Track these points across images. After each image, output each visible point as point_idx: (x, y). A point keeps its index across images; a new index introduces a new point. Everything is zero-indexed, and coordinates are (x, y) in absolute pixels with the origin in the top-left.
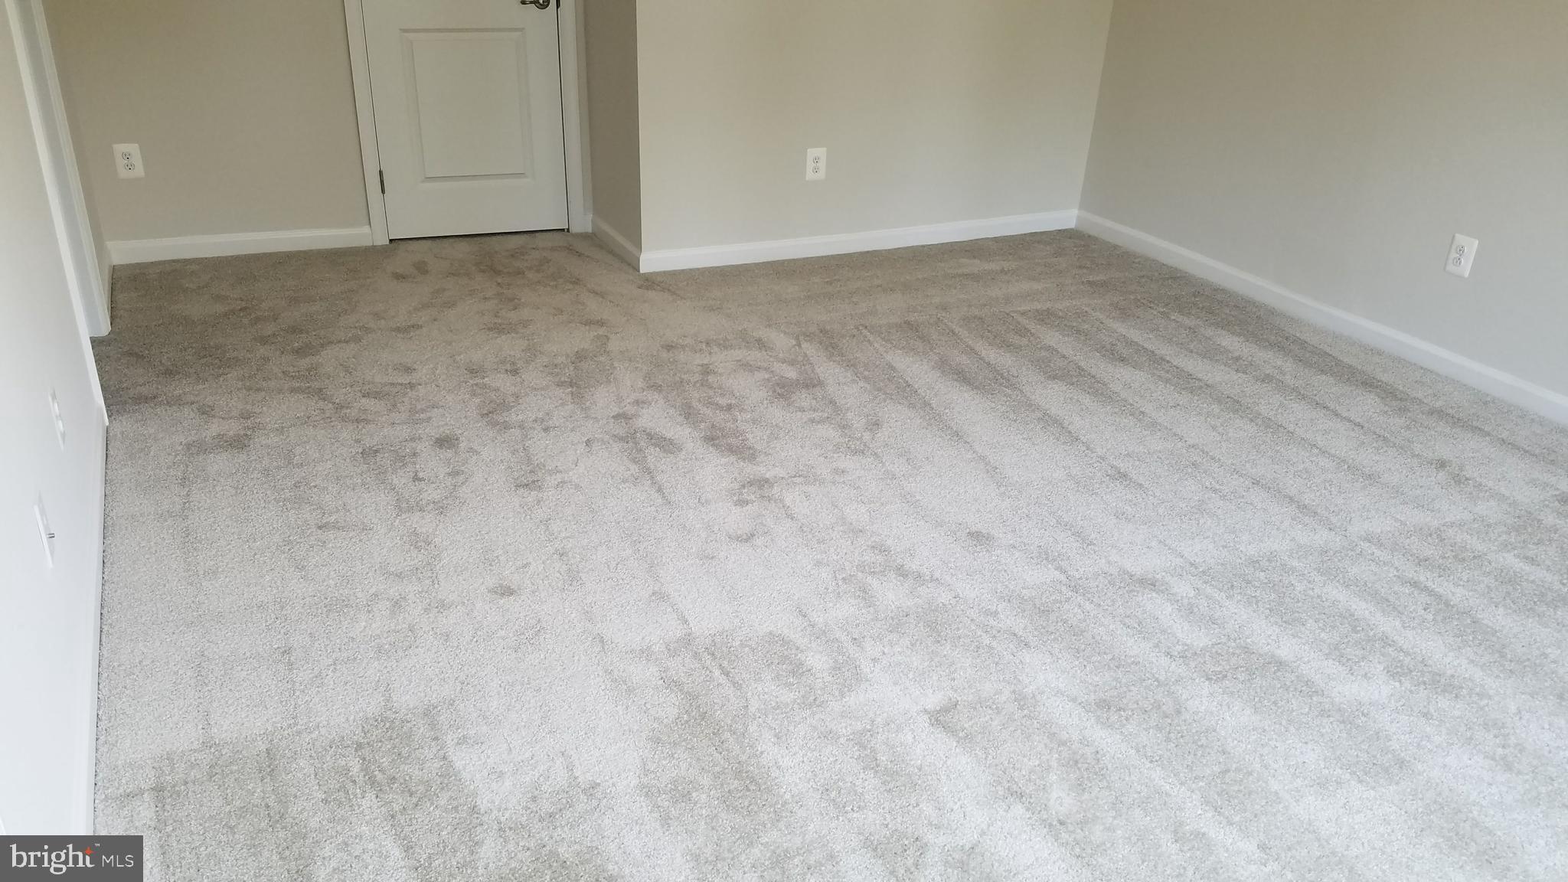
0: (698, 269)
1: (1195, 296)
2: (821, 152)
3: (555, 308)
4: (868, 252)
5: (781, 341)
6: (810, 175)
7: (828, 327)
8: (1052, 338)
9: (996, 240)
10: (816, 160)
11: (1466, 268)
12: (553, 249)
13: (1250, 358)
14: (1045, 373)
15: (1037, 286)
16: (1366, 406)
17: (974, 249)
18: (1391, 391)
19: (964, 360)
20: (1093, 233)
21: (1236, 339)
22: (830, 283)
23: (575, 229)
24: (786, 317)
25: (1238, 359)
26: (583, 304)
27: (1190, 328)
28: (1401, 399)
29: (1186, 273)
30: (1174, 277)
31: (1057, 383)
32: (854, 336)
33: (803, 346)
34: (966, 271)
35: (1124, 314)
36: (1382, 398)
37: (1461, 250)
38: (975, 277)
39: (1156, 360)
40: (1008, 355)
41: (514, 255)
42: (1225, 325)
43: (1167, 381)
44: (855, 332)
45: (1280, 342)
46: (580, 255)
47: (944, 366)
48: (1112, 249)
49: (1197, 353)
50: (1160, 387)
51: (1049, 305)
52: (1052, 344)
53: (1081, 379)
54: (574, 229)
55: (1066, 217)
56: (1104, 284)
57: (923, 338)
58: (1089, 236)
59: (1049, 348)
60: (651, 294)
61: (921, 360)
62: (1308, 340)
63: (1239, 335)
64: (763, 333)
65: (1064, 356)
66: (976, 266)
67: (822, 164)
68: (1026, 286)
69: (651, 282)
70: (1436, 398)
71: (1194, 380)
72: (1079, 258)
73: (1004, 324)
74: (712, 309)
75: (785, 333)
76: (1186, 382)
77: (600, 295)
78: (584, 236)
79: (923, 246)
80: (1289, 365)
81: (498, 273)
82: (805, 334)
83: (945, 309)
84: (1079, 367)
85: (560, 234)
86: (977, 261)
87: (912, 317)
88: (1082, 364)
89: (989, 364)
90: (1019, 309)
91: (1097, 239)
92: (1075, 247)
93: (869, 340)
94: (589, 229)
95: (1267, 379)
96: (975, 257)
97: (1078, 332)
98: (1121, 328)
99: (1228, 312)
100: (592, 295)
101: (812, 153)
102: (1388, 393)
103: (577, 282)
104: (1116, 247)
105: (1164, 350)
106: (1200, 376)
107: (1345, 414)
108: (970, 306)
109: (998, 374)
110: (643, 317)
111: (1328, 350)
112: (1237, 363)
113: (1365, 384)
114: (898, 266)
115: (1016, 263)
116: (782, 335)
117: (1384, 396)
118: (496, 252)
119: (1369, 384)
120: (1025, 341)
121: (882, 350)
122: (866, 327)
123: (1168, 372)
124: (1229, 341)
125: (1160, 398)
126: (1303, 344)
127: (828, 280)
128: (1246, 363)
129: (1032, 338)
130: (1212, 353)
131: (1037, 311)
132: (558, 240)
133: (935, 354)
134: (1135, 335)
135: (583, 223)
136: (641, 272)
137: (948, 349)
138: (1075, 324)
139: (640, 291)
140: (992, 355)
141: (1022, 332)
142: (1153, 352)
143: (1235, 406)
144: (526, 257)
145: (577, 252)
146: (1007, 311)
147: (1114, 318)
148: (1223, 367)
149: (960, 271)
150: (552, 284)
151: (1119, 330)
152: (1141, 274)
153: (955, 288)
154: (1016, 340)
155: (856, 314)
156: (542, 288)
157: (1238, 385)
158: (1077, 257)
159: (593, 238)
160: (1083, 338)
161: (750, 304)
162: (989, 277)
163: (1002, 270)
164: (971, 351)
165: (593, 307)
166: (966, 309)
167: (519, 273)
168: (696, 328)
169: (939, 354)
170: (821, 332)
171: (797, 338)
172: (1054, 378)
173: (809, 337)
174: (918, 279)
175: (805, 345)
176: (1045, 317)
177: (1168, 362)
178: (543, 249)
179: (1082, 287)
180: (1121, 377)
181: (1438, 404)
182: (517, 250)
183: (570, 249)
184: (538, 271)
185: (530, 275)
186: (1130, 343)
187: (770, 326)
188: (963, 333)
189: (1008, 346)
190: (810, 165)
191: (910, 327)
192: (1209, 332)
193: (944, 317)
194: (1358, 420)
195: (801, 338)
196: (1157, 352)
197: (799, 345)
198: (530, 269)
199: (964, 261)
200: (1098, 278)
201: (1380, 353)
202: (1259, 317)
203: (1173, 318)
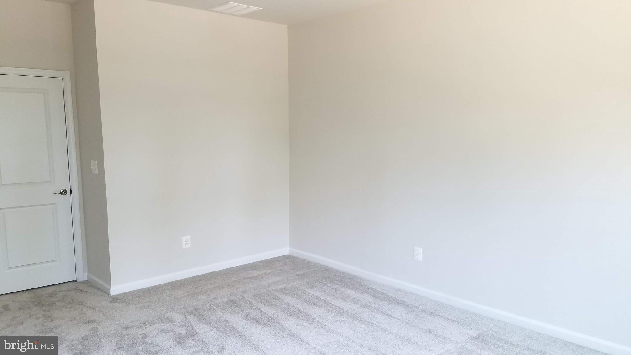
0: (137, 290)
1: (334, 276)
2: (188, 237)
3: (71, 318)
4: (211, 273)
5: (177, 317)
6: (184, 246)
7: (197, 308)
8: (288, 299)
9: (261, 262)
10: (186, 240)
11: (420, 258)
12: (69, 290)
13: (358, 298)
14: (287, 314)
15: (278, 278)
16: (399, 311)
17: (253, 266)
18: (407, 304)
19: (255, 313)
20: (295, 255)
21: (351, 291)
22: (196, 288)
23: (80, 279)
24: (179, 306)
25: (354, 299)
26: (84, 314)
27: (335, 289)
28: (411, 307)
29: (330, 267)
30: (326, 269)
31: (292, 318)
32: (209, 310)
33: (187, 318)
34: (251, 275)
35: (312, 286)
36: (405, 308)
37: (417, 252)
38: (255, 278)
39: (326, 303)
40: (272, 308)
41: (51, 296)
42: (347, 286)
43: (332, 311)
44: (209, 308)
45: (367, 291)
46: (82, 291)
47: (248, 317)
48: (303, 261)
49: (340, 299)
50: (329, 314)
51: (284, 286)
52: (288, 301)
53: (301, 315)
54: (78, 280)
55: (285, 251)
56: (303, 275)
57: (238, 306)
58: (294, 257)
59: (287, 303)
60: (116, 304)
61: (239, 316)
62: (376, 288)
63: (352, 289)
64: (169, 315)
65: (293, 306)
66: (255, 273)
67: (189, 242)
68: (275, 279)
69: (116, 299)
70: (422, 305)
71: (341, 310)
72: (292, 266)
73: (269, 296)
74: (145, 307)
75: (179, 313)
76: (338, 311)
77: (93, 308)
78: (85, 283)
79: (233, 268)
80: (371, 299)
81: (43, 305)
82: (188, 312)
83: (245, 293)
84: (299, 310)
85: (73, 282)
86: (255, 271)
87: (233, 298)
88: (300, 308)
89: (265, 313)
90: (274, 289)
91: (297, 257)
92: (290, 261)
93: (216, 311)
94: (86, 279)
95: (365, 306)
96: (254, 270)
97: (297, 295)
98: (311, 292)
99: (347, 281)
100: (89, 309)
101: (184, 238)
102: (407, 306)
103: (81, 304)
104: (304, 260)
105: (328, 299)
106: (342, 307)
107: (394, 316)
108: (255, 290)
109: (269, 317)
110: (113, 316)
111: (383, 291)
112: (354, 301)
113: (398, 303)
114: (224, 277)
115: (270, 270)
116: (178, 314)
117: (405, 307)
118: (42, 295)
119: (399, 303)
120: (278, 302)
121: (221, 314)
122: (214, 305)
123: (331, 307)
124: (349, 292)
125: (330, 318)
126: (374, 290)
127: (196, 287)
128: (357, 300)
129: (280, 300)
130: (345, 298)
131: (281, 289)
132: (72, 286)
133: (244, 312)
134: (317, 294)
135: (83, 276)
136: (111, 295)
137: (249, 309)
138: (295, 292)
139: (111, 304)
140: (265, 309)
141: (276, 298)
142: (324, 300)
143: (357, 318)
144: (57, 296)
145: (81, 290)
146: (269, 290)
147: (309, 288)
148: (349, 303)
149: (249, 276)
150: (69, 306)
151: (311, 293)
152: (315, 269)
153: (248, 283)
154: (273, 301)
155: (209, 300)
156: (65, 309)
157: (356, 309)
158: (291, 265)
159: (87, 283)
160: (299, 298)
161: (162, 303)
162: (261, 277)
163: (265, 274)
164: (258, 309)
165: (90, 314)
166: (253, 291)
167: (53, 304)
168: (138, 317)
169: (245, 312)
170: (195, 310)
171: (185, 314)
172: (291, 316)
173: (190, 313)
174: (233, 281)
175: (188, 317)
176: (284, 291)
177: (330, 303)
178: (64, 291)
179: (295, 277)
180: (316, 312)
181: (424, 308)
182: (52, 293)
183: (77, 289)
184: (62, 302)
185: (59, 304)
186: (316, 298)
187: (171, 311)
188: (254, 302)
189: (272, 305)
190: (184, 243)
191: (232, 302)
192: (342, 289)
193: (245, 296)
194: (399, 318)
195: (186, 314)
196: (326, 300)
197: (186, 317)
198: (58, 301)
199: (250, 272)
200: (300, 273)
201: (400, 290)
202: (358, 282)
203: (329, 285)
